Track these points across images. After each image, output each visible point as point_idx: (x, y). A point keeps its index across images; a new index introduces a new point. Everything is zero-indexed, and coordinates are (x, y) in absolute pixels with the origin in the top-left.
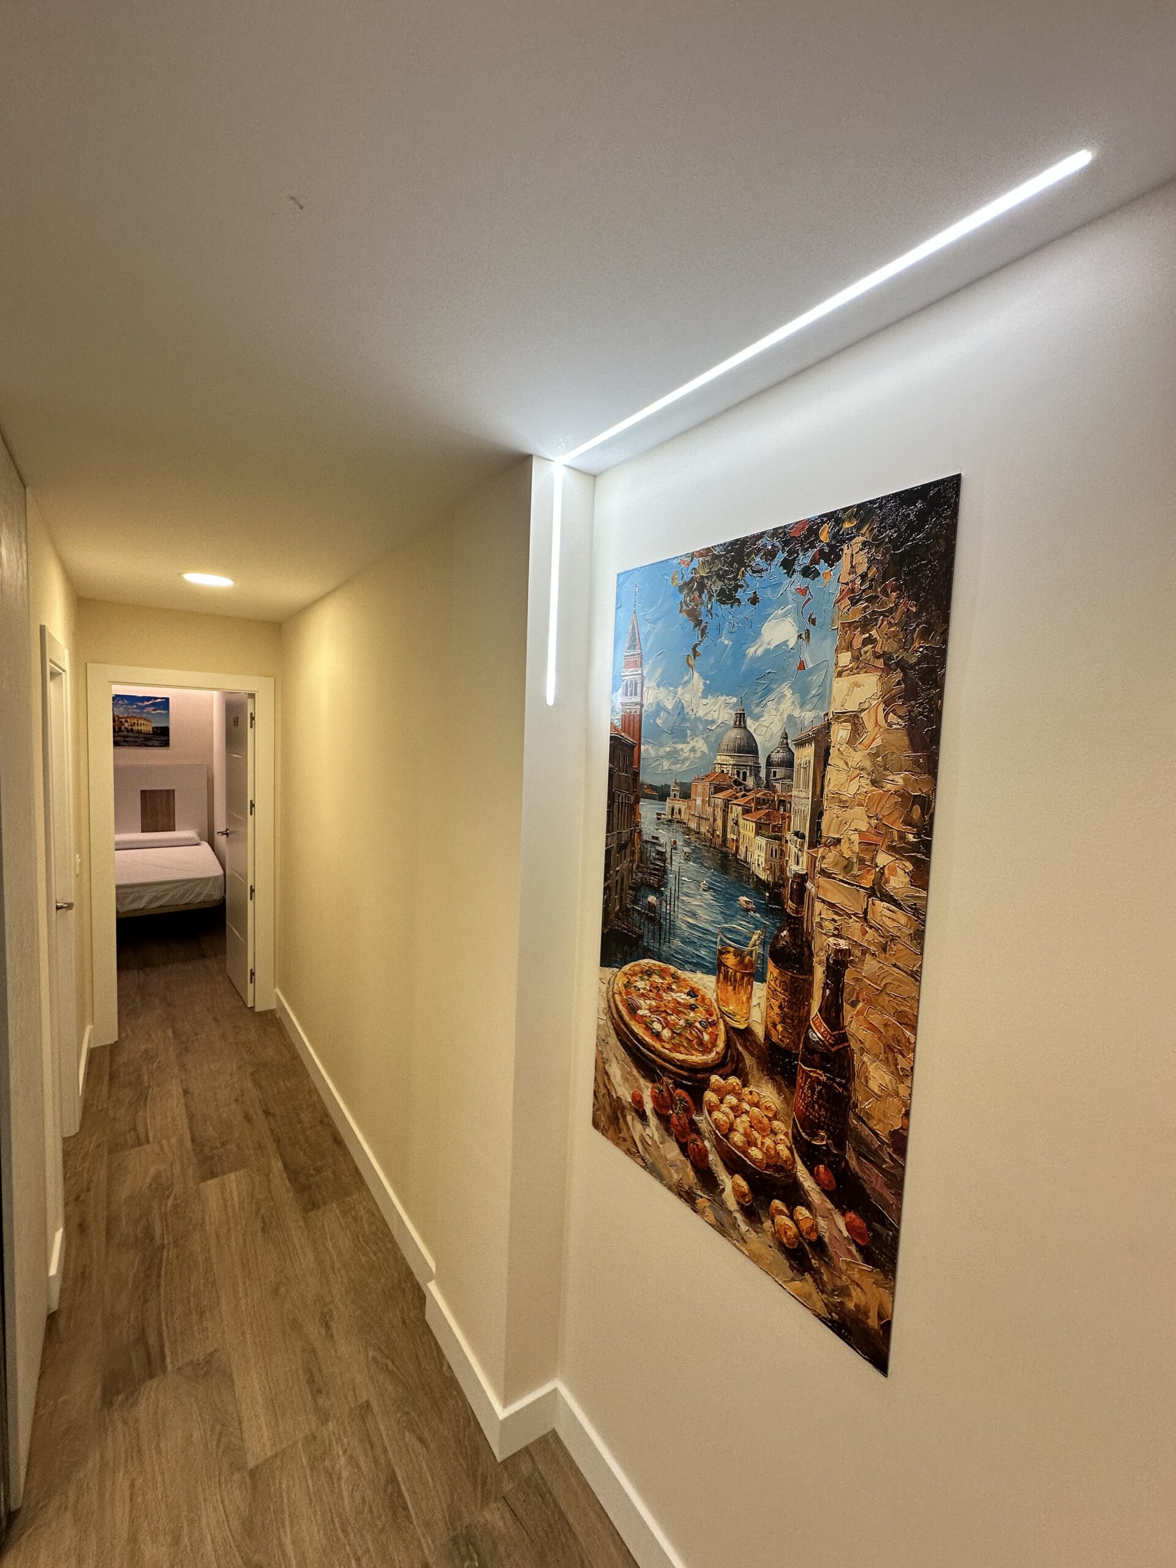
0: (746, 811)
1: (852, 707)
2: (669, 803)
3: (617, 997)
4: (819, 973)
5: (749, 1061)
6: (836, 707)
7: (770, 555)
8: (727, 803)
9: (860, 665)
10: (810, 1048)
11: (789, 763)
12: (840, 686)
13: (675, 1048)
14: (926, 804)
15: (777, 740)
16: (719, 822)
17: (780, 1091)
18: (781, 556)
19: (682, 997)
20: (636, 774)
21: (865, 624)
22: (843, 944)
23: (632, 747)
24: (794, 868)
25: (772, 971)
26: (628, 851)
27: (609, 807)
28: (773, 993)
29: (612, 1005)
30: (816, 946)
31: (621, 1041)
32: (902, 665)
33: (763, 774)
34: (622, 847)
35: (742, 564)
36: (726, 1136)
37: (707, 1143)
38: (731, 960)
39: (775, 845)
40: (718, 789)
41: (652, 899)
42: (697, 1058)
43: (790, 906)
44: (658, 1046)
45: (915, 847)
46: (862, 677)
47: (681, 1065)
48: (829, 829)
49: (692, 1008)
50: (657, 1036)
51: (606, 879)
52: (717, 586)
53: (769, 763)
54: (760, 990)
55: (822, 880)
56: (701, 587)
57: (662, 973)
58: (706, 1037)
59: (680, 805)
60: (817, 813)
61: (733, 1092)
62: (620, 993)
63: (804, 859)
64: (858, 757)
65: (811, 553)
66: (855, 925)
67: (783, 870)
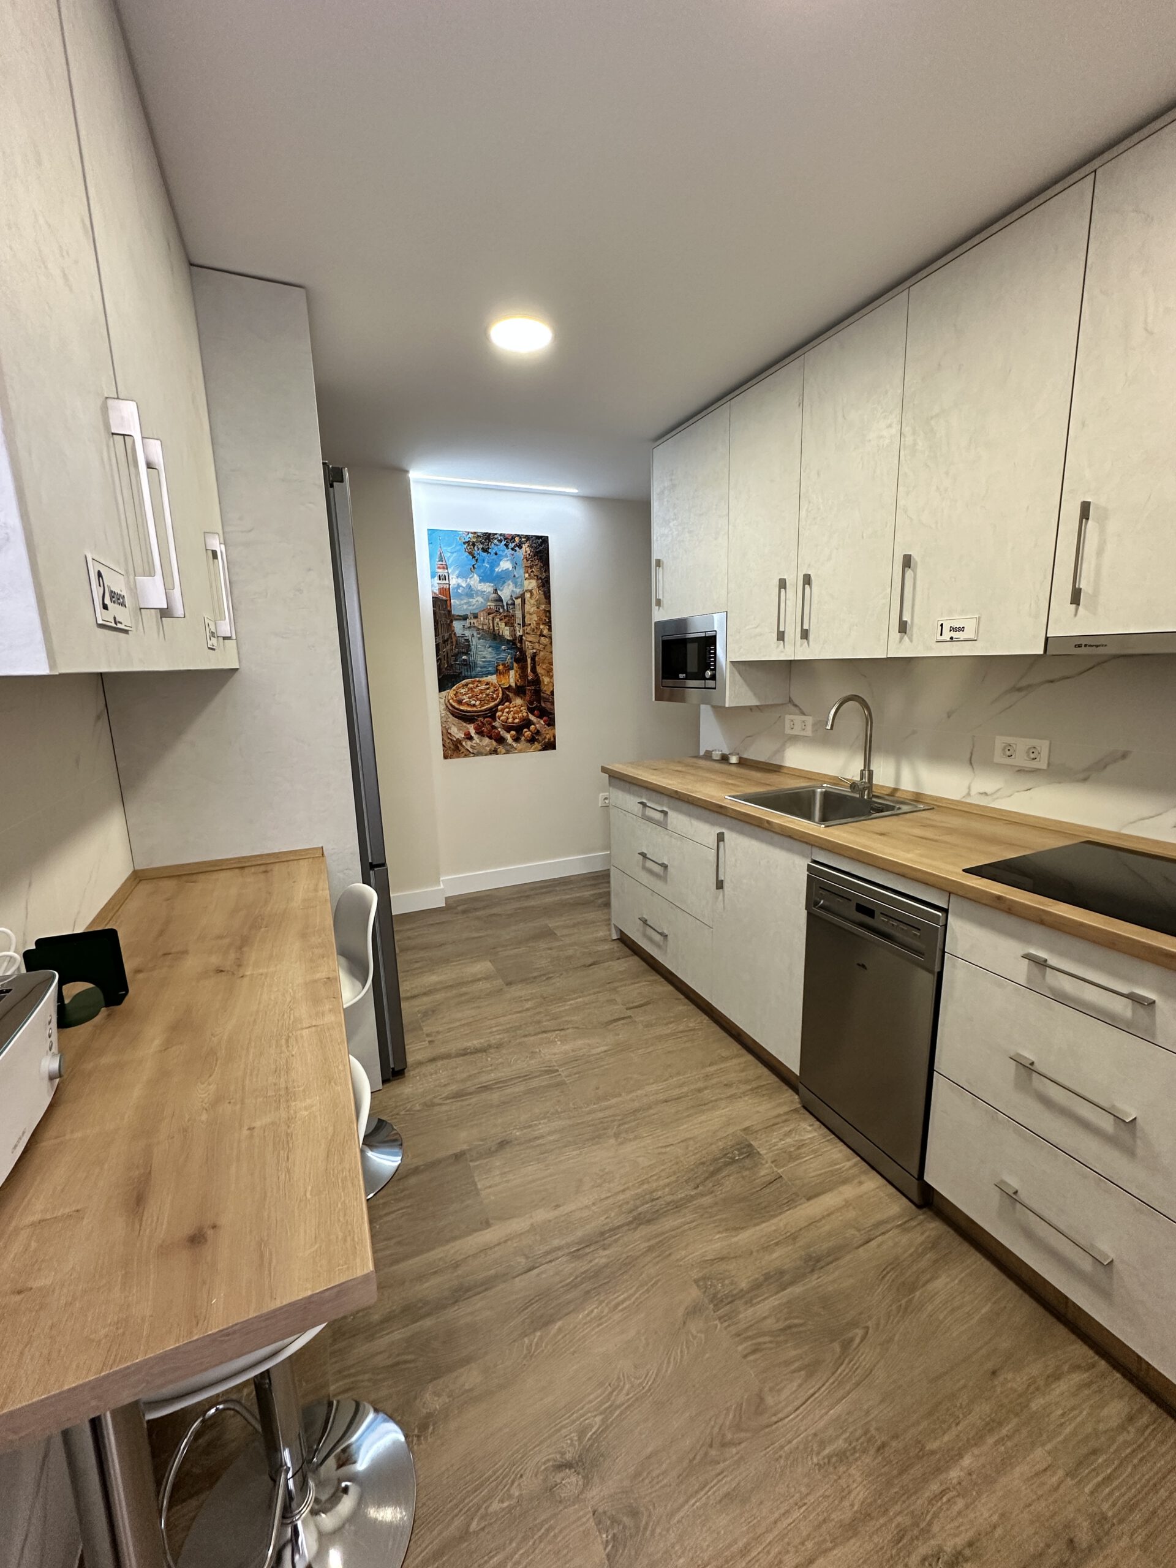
0: (501, 620)
1: (530, 588)
2: (468, 621)
3: (451, 701)
4: (529, 660)
5: (511, 695)
6: (525, 589)
7: (500, 541)
8: (493, 618)
9: (530, 577)
10: (529, 682)
11: (513, 604)
12: (526, 582)
13: (482, 706)
14: (549, 612)
15: (509, 597)
16: (491, 625)
17: (522, 698)
18: (504, 542)
19: (483, 687)
20: (450, 612)
21: (531, 567)
22: (535, 651)
23: (446, 601)
24: (518, 634)
25: (515, 665)
26: (449, 642)
27: (435, 626)
28: (516, 671)
29: (448, 704)
30: (527, 654)
31: (456, 717)
32: (541, 578)
33: (505, 608)
34: (445, 642)
35: (490, 541)
36: (506, 722)
37: (499, 729)
38: (501, 667)
39: (512, 628)
40: (489, 614)
41: (464, 657)
42: (492, 704)
43: (519, 645)
44: (474, 709)
45: (548, 622)
46: (531, 581)
47: (486, 710)
48: (527, 621)
49: (488, 689)
50: (474, 705)
51: (437, 656)
52: (481, 546)
53: (507, 604)
54: (512, 673)
55: (527, 636)
56: (474, 545)
57: (473, 683)
58: (495, 696)
59: (475, 621)
60: (524, 617)
61: (507, 707)
62: (452, 699)
63: (521, 631)
64: (533, 601)
65: (514, 544)
66: (537, 645)
67: (515, 635)
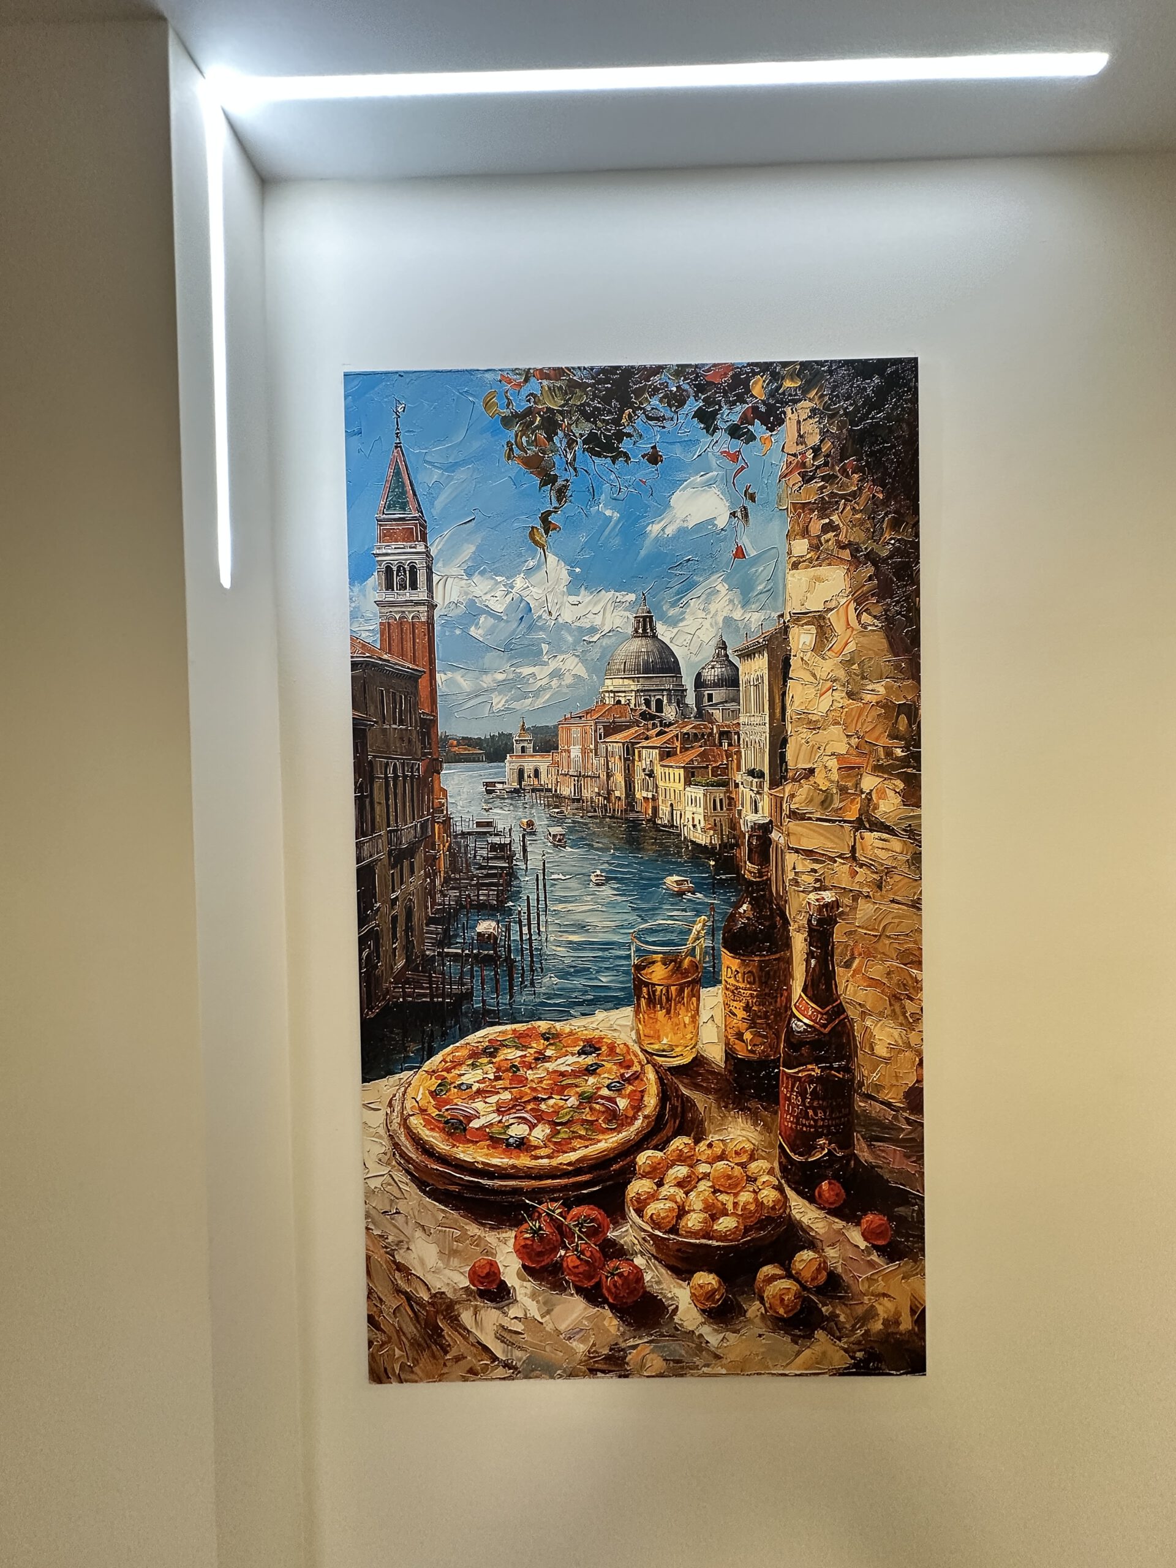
0: (667, 754)
1: (815, 605)
2: (510, 765)
3: (415, 1122)
4: (799, 943)
5: (701, 1101)
6: (794, 606)
7: (677, 400)
8: (630, 750)
9: (819, 555)
10: (795, 1043)
11: (732, 681)
12: (797, 581)
13: (562, 1147)
14: (912, 712)
16: (619, 778)
17: (755, 1117)
18: (693, 405)
19: (569, 1062)
20: (428, 725)
21: (824, 507)
22: (828, 896)
23: (413, 678)
24: (749, 818)
25: (730, 963)
26: (419, 859)
27: (358, 788)
28: (735, 992)
29: (403, 1140)
30: (791, 911)
31: (436, 1195)
32: (872, 558)
33: (690, 699)
34: (400, 857)
35: (626, 403)
36: (674, 1230)
37: (639, 1261)
38: (658, 973)
39: (719, 793)
40: (611, 729)
41: (486, 926)
42: (607, 1142)
43: (749, 869)
44: (524, 1161)
45: (905, 762)
46: (824, 570)
47: (577, 1169)
48: (796, 757)
49: (591, 1071)
50: (522, 1145)
51: (362, 921)
52: (583, 429)
53: (699, 683)
54: (712, 999)
55: (793, 825)
56: (550, 425)
57: (520, 1041)
58: (622, 1103)
59: (543, 763)
60: (779, 742)
61: (681, 1158)
62: (423, 1111)
63: (765, 804)
64: (828, 666)
65: (740, 409)
66: (842, 869)
67: (733, 825)
